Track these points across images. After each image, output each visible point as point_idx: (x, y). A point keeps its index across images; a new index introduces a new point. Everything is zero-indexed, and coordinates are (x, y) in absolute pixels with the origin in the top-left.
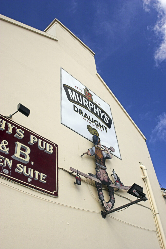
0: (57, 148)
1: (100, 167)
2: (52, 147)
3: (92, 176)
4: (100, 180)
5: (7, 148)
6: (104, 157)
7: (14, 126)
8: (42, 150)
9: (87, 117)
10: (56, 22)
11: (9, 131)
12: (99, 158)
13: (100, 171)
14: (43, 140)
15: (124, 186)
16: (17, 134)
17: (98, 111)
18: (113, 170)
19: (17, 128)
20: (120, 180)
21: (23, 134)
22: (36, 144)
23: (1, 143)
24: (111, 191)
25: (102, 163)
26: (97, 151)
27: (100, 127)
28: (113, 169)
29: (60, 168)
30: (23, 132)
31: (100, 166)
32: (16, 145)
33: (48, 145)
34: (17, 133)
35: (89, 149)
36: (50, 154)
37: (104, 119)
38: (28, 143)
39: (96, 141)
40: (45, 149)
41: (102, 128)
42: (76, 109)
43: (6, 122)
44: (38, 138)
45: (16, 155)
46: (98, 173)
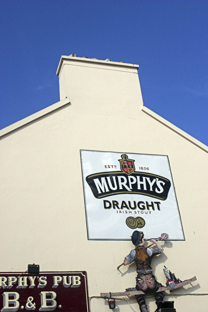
0: (85, 276)
1: (142, 274)
2: (79, 278)
3: (130, 291)
4: (142, 291)
5: (33, 303)
6: (149, 256)
7: (35, 277)
8: (68, 288)
9: (126, 206)
10: (64, 62)
11: (31, 285)
12: (142, 261)
13: (142, 279)
14: (68, 275)
15: (181, 282)
16: (40, 284)
17: (144, 183)
18: (164, 268)
19: (39, 277)
20: (175, 276)
21: (46, 280)
22: (61, 284)
23: (27, 301)
24: (160, 297)
25: (147, 266)
26: (139, 254)
27: (148, 209)
28: (165, 266)
29: (92, 298)
30: (46, 278)
31: (143, 272)
32: (41, 296)
33: (74, 277)
34: (39, 282)
35: (125, 258)
36: (78, 287)
37: (156, 189)
38: (53, 287)
39: (137, 239)
40: (72, 284)
41: (151, 208)
42: (108, 205)
43: (27, 277)
44: (62, 275)
45: (43, 307)
46: (139, 283)
